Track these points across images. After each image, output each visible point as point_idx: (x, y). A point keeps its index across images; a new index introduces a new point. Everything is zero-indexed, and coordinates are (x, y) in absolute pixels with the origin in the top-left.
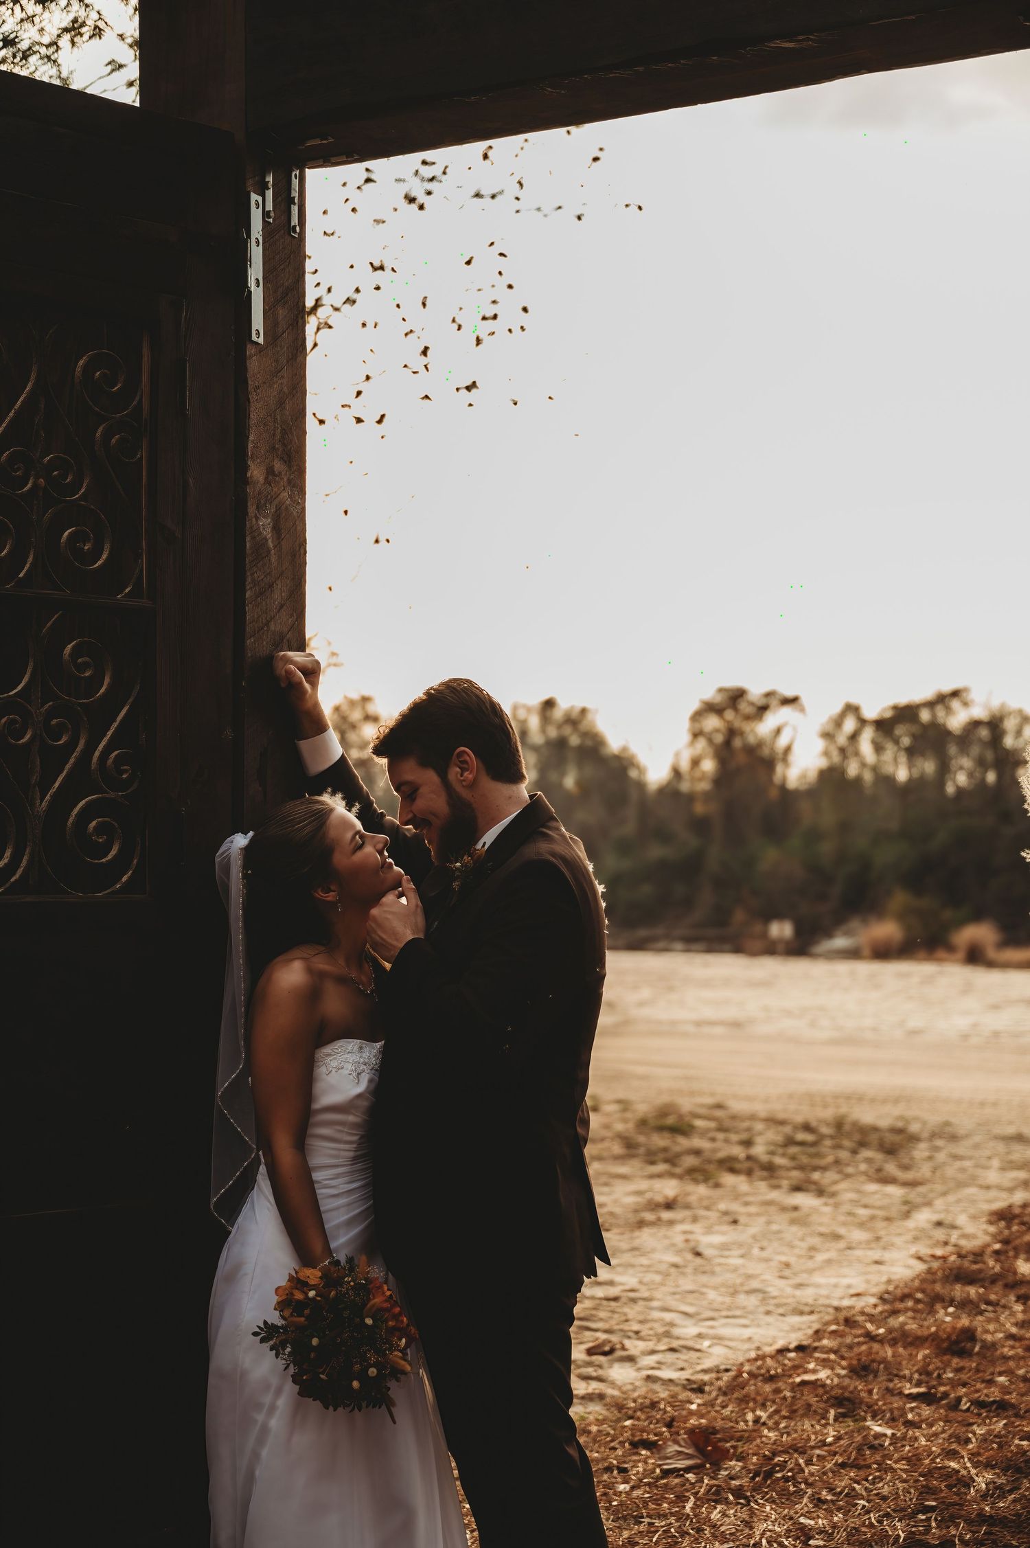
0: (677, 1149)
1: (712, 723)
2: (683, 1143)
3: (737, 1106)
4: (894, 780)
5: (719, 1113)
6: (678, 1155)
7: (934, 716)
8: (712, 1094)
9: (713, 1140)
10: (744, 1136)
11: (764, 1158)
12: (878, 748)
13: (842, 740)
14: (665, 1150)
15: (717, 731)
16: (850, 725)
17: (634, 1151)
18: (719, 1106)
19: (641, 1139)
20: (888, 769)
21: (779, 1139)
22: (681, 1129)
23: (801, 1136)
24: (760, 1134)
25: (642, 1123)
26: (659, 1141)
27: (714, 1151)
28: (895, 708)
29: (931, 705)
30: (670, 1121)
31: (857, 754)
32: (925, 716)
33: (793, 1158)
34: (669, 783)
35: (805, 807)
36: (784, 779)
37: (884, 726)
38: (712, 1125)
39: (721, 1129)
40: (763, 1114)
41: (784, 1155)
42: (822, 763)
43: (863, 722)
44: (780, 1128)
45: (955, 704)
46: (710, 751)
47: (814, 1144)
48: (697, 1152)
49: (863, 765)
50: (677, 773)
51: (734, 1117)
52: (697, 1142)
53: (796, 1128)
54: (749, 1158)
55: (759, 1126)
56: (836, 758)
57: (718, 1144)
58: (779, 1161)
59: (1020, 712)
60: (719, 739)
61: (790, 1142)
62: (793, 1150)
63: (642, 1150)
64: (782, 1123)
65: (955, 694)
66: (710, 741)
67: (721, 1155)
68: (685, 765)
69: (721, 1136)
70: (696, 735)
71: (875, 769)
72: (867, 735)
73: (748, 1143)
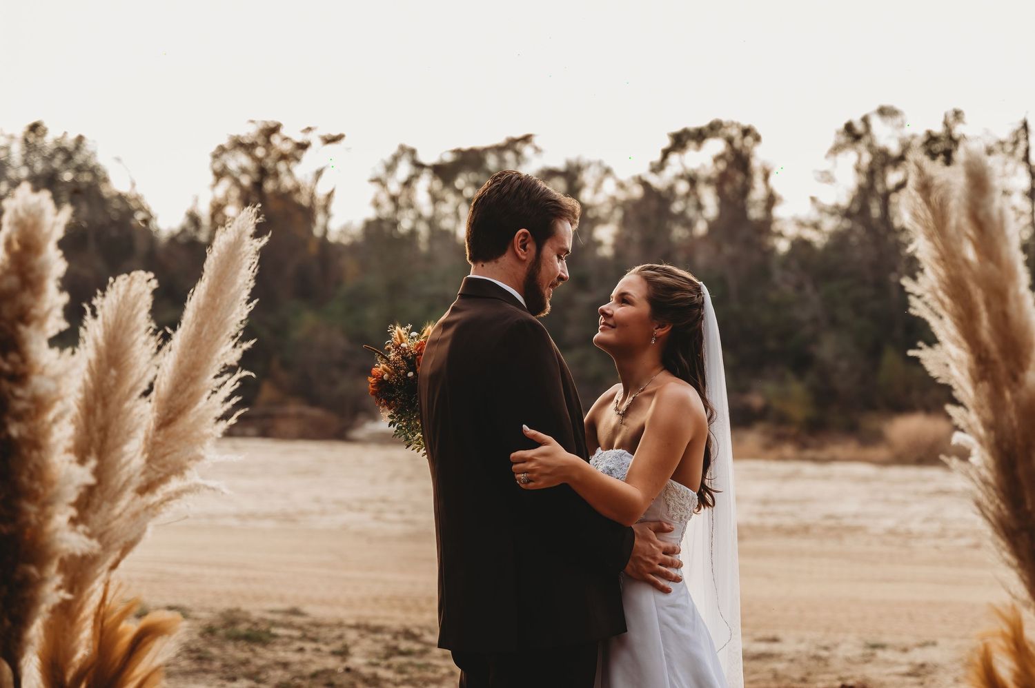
0: (261, 662)
1: (239, 161)
2: (266, 655)
3: (316, 611)
4: (454, 235)
5: (297, 620)
6: (261, 670)
7: (502, 161)
8: (282, 599)
9: (301, 650)
10: (337, 646)
11: (366, 671)
12: (436, 199)
13: (394, 187)
14: (246, 662)
15: (244, 171)
16: (404, 170)
17: (206, 666)
18: (295, 612)
19: (215, 651)
20: (447, 224)
21: (379, 648)
22: (258, 636)
23: (404, 645)
24: (355, 643)
25: (210, 631)
26: (237, 652)
27: (302, 663)
28: (458, 152)
29: (499, 150)
30: (242, 628)
31: (411, 206)
32: (492, 162)
33: (401, 670)
34: (183, 231)
35: (349, 266)
36: (326, 231)
37: (444, 172)
38: (296, 633)
39: (304, 638)
40: (352, 622)
41: (389, 667)
42: (371, 214)
43: (419, 166)
44: (379, 637)
45: (527, 151)
46: (235, 193)
47: (423, 653)
48: (285, 665)
49: (419, 217)
50: (194, 219)
51: (317, 625)
52: (282, 654)
53: (396, 635)
54: (348, 670)
55: (352, 635)
56: (387, 209)
57: (308, 656)
58: (383, 673)
59: (600, 163)
60: (246, 181)
61: (393, 651)
62: (398, 660)
63: (217, 664)
64: (378, 630)
65: (526, 139)
66: (236, 182)
67: (314, 668)
68: (204, 211)
69: (309, 646)
70: (220, 175)
71: (432, 222)
72: (424, 183)
73: (343, 653)
